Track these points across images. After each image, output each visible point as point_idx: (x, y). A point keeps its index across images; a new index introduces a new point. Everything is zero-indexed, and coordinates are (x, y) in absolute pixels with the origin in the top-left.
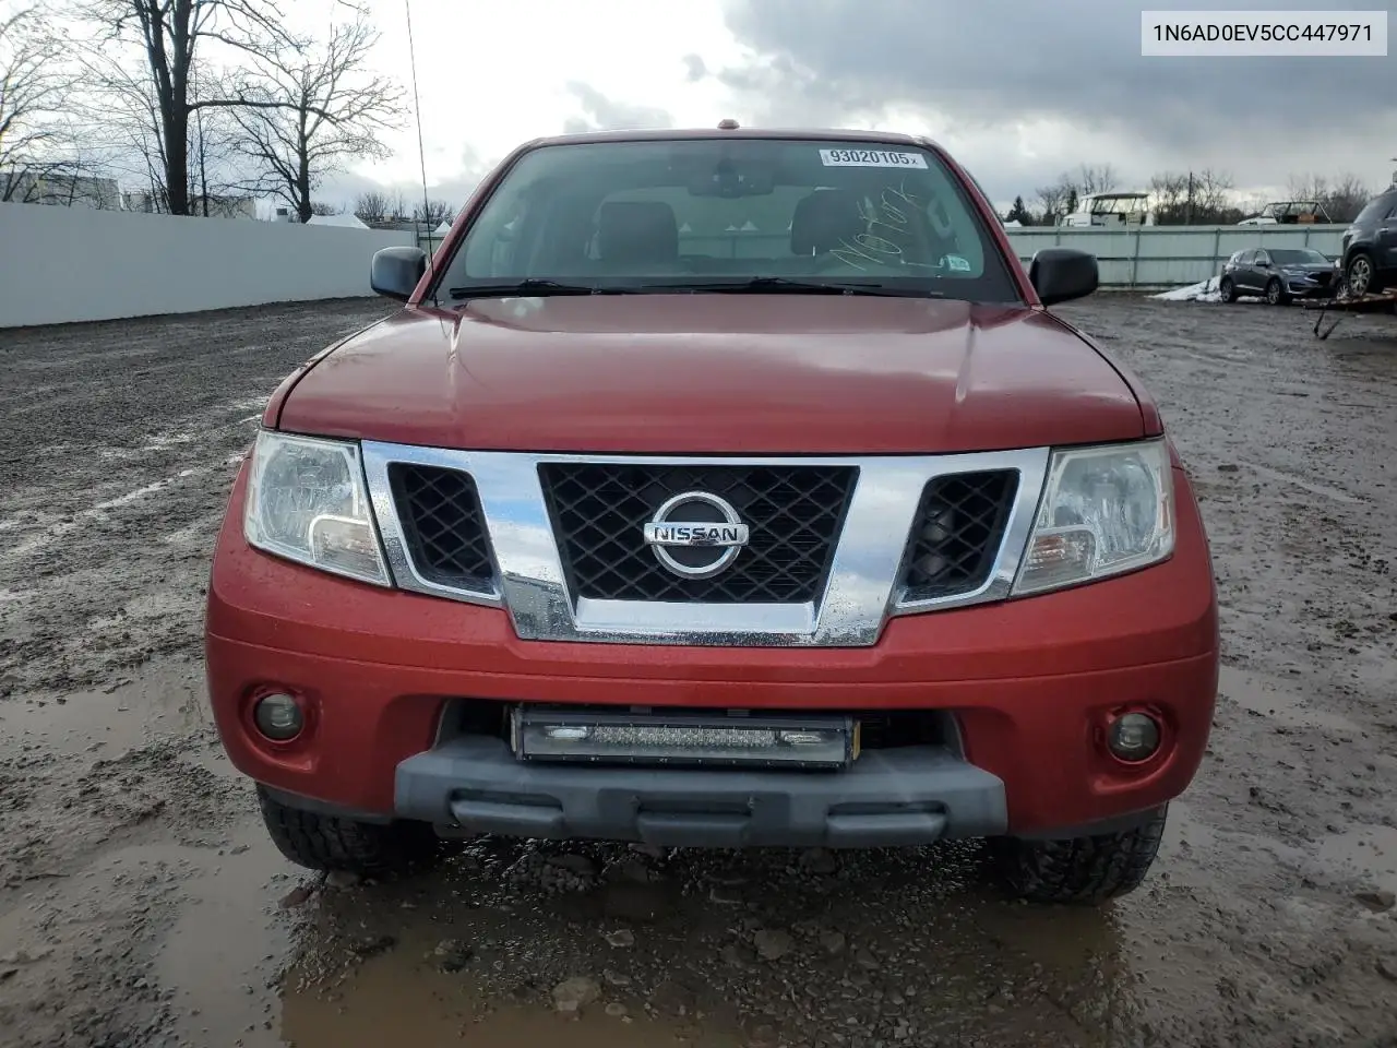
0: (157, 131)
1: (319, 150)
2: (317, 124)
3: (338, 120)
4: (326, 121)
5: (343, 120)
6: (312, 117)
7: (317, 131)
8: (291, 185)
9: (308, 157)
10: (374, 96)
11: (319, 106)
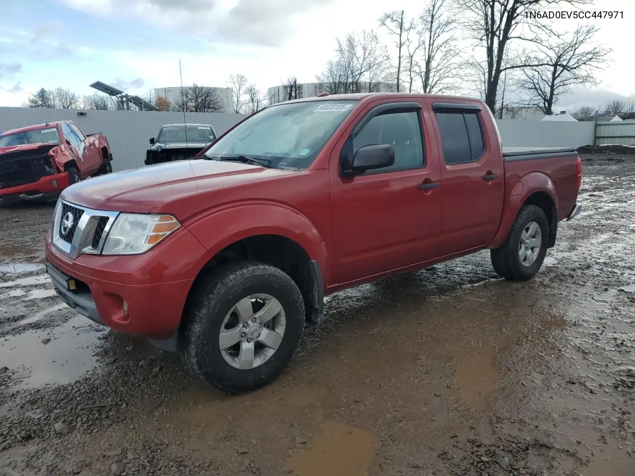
0: (485, 82)
1: (561, 84)
2: (562, 71)
3: (571, 69)
4: (566, 71)
5: (575, 68)
6: (560, 69)
7: (562, 75)
8: (545, 101)
9: (554, 88)
10: (594, 55)
11: (564, 63)
